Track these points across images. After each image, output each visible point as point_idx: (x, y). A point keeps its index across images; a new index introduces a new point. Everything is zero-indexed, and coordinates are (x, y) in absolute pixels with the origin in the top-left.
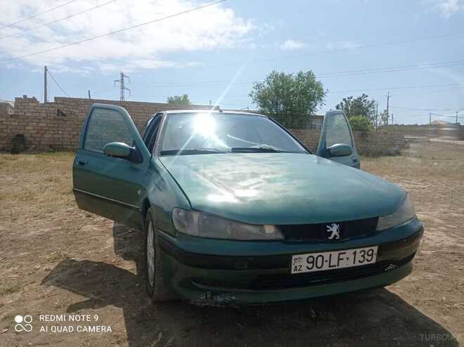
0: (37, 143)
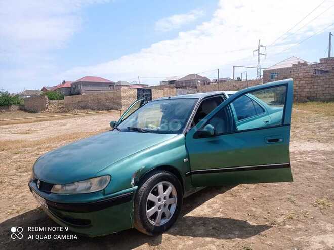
0: (298, 96)
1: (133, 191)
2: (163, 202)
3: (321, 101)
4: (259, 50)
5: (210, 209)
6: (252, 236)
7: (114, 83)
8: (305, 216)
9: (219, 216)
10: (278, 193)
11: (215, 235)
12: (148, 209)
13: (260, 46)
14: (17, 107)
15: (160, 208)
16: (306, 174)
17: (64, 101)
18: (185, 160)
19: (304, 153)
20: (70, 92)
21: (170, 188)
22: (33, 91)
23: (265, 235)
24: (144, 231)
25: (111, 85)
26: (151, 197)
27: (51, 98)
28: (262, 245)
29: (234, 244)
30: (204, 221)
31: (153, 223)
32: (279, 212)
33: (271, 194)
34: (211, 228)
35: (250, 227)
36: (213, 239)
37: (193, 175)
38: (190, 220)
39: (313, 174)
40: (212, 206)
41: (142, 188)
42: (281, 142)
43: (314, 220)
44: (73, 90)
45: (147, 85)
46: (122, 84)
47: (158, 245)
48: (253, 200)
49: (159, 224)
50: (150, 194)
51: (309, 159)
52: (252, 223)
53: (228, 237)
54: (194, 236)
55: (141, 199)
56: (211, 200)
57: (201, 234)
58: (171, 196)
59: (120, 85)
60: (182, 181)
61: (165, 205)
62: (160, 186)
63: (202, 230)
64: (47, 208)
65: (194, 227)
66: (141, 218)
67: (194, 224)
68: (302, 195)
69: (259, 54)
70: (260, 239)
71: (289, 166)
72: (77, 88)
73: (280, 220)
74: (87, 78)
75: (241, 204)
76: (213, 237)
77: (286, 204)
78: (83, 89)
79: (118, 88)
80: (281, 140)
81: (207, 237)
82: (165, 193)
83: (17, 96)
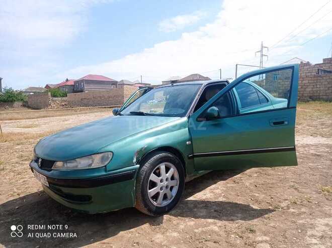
0: (301, 95)
1: (135, 169)
2: (165, 183)
3: (323, 100)
4: (261, 51)
5: (212, 194)
6: (256, 218)
7: (117, 82)
8: (308, 202)
9: (221, 200)
10: (281, 181)
11: (217, 217)
12: (150, 189)
13: (262, 47)
14: (21, 103)
15: (161, 189)
16: (310, 164)
17: (66, 98)
18: (188, 142)
19: (308, 146)
20: (73, 89)
21: (172, 170)
22: (37, 88)
23: (269, 218)
24: (145, 211)
25: (114, 83)
26: (153, 177)
27: (54, 96)
28: (265, 227)
29: (237, 225)
30: (206, 204)
31: (155, 203)
32: (283, 198)
33: (274, 181)
34: (213, 210)
35: (253, 211)
36: (215, 220)
37: (195, 159)
38: (192, 203)
39: (316, 164)
40: (214, 191)
41: (144, 167)
42: (286, 125)
43: (318, 205)
44: (76, 88)
45: (150, 84)
46: (125, 83)
47: (159, 225)
48: (256, 186)
49: (160, 204)
50: (152, 174)
51: (312, 152)
52: (255, 207)
53: (230, 219)
54: (196, 218)
55: (142, 178)
56: (213, 186)
57: (202, 216)
58: (173, 178)
59: (122, 84)
60: (184, 163)
61: (167, 187)
62: (163, 167)
63: (204, 212)
64: (48, 185)
65: (195, 210)
66: (142, 197)
67: (195, 207)
68: (305, 183)
69: (262, 55)
70: (263, 221)
71: (294, 149)
72: (80, 86)
73: (284, 204)
74: (90, 76)
75: (244, 190)
76: (214, 219)
77: (289, 190)
78: (86, 87)
79: (120, 86)
80: (286, 123)
81: (209, 218)
82: (167, 175)
83: (21, 93)
